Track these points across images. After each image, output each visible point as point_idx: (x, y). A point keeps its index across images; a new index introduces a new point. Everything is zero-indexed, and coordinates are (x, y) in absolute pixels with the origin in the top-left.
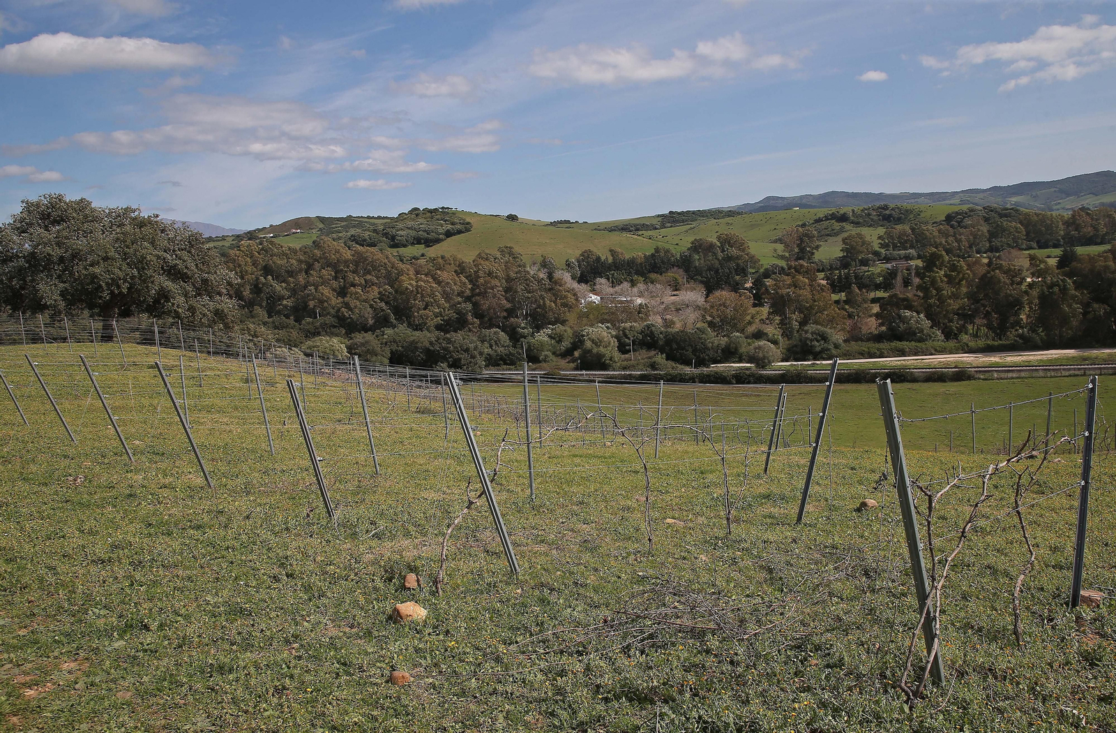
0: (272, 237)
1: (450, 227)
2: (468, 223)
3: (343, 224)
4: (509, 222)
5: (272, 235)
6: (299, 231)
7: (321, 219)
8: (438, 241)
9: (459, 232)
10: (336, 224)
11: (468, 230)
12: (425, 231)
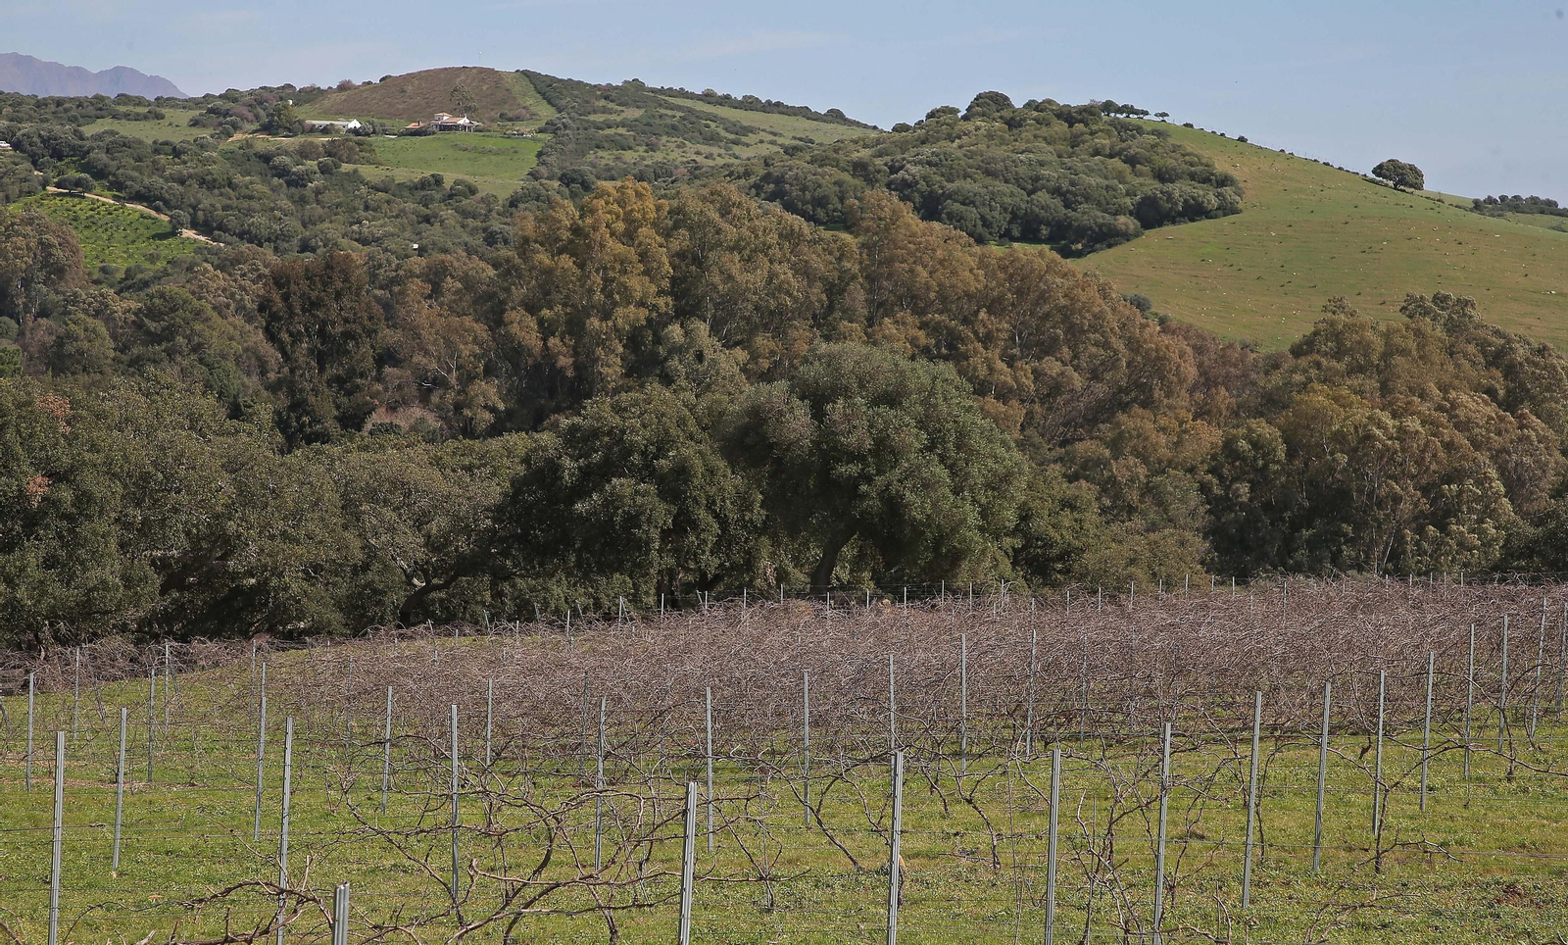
0: (355, 131)
1: (1150, 186)
2: (1224, 181)
3: (633, 113)
4: (1387, 194)
5: (354, 124)
6: (464, 121)
7: (547, 88)
8: (1106, 237)
9: (1195, 211)
10: (604, 110)
11: (1227, 209)
12: (1056, 192)
